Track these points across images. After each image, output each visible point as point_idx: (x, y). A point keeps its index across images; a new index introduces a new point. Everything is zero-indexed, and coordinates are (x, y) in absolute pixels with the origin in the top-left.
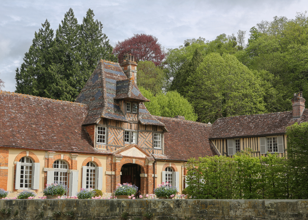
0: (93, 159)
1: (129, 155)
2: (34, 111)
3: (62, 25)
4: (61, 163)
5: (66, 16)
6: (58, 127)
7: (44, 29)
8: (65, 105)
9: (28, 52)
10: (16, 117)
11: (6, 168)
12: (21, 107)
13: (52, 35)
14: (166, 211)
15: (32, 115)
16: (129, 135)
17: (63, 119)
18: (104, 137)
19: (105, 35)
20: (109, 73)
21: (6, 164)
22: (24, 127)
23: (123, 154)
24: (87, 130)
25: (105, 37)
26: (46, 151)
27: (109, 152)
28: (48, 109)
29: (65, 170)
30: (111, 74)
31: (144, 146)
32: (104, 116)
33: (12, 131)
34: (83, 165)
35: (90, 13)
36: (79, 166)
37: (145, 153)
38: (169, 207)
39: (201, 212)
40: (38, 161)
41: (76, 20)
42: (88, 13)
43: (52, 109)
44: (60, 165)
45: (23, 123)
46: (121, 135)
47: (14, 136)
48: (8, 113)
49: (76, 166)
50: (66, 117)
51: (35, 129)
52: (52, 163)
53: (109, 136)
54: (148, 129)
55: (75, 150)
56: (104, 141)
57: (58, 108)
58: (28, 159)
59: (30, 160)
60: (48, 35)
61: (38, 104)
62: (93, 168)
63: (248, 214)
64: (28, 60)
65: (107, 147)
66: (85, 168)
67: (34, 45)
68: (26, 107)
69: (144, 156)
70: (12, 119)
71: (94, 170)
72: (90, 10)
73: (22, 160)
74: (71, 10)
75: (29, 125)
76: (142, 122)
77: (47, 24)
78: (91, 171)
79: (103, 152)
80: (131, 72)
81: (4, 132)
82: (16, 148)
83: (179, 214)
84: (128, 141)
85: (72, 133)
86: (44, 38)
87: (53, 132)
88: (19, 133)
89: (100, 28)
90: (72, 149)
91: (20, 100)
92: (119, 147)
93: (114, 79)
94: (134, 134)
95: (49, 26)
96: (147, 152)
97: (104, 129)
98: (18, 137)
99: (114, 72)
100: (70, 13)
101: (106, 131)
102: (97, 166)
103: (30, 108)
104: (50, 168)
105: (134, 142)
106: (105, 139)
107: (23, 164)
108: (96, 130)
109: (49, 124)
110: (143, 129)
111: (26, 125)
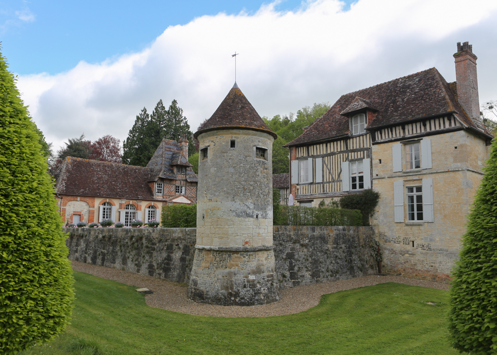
0: (153, 203)
1: (178, 202)
2: (115, 173)
3: (155, 111)
4: (131, 206)
5: (158, 105)
6: (130, 183)
7: (143, 113)
8: (137, 169)
9: (131, 129)
10: (102, 177)
11: (93, 209)
12: (106, 171)
13: (148, 118)
14: (148, 234)
15: (113, 175)
16: (179, 188)
17: (134, 178)
18: (161, 190)
19: (185, 117)
20: (168, 148)
21: (94, 207)
22: (107, 184)
23: (174, 201)
24: (150, 185)
25: (185, 118)
26: (120, 199)
27: (164, 200)
28: (125, 172)
29: (132, 211)
30: (170, 148)
31: (190, 195)
32: (160, 176)
33: (99, 186)
34: (146, 207)
35: (174, 102)
36: (143, 208)
37: (190, 200)
38: (150, 232)
39: (162, 235)
40: (115, 205)
41: (164, 107)
42: (173, 102)
43: (127, 171)
44: (129, 207)
45: (106, 180)
46: (173, 189)
47: (99, 189)
48: (97, 174)
49: (141, 209)
50: (137, 177)
51: (114, 185)
52: (124, 206)
53: (165, 189)
54: (193, 184)
55: (140, 198)
56: (161, 193)
57: (131, 171)
58: (108, 203)
59: (110, 204)
60: (146, 117)
61: (118, 169)
62: (153, 210)
63: (179, 235)
64: (132, 135)
65: (163, 196)
66: (147, 210)
67: (136, 124)
68: (109, 170)
69: (189, 202)
70: (99, 178)
71: (154, 211)
72: (174, 100)
73: (104, 204)
74: (161, 100)
75: (110, 182)
76: (188, 180)
77: (145, 110)
78: (152, 212)
79: (160, 199)
80: (184, 147)
81: (93, 186)
82: (100, 197)
83: (154, 236)
84: (178, 192)
85: (139, 187)
86: (143, 120)
87: (126, 187)
88: (103, 187)
89: (181, 113)
90: (138, 198)
91: (106, 166)
92: (172, 196)
93: (172, 151)
94: (183, 188)
95: (146, 111)
96: (192, 199)
97: (161, 185)
98: (102, 190)
99: (172, 147)
100: (160, 103)
101: (162, 186)
102: (156, 208)
103: (112, 171)
104: (122, 210)
105: (183, 193)
106: (162, 191)
107: (105, 207)
108: (156, 186)
109: (124, 181)
110: (190, 184)
111: (108, 182)
